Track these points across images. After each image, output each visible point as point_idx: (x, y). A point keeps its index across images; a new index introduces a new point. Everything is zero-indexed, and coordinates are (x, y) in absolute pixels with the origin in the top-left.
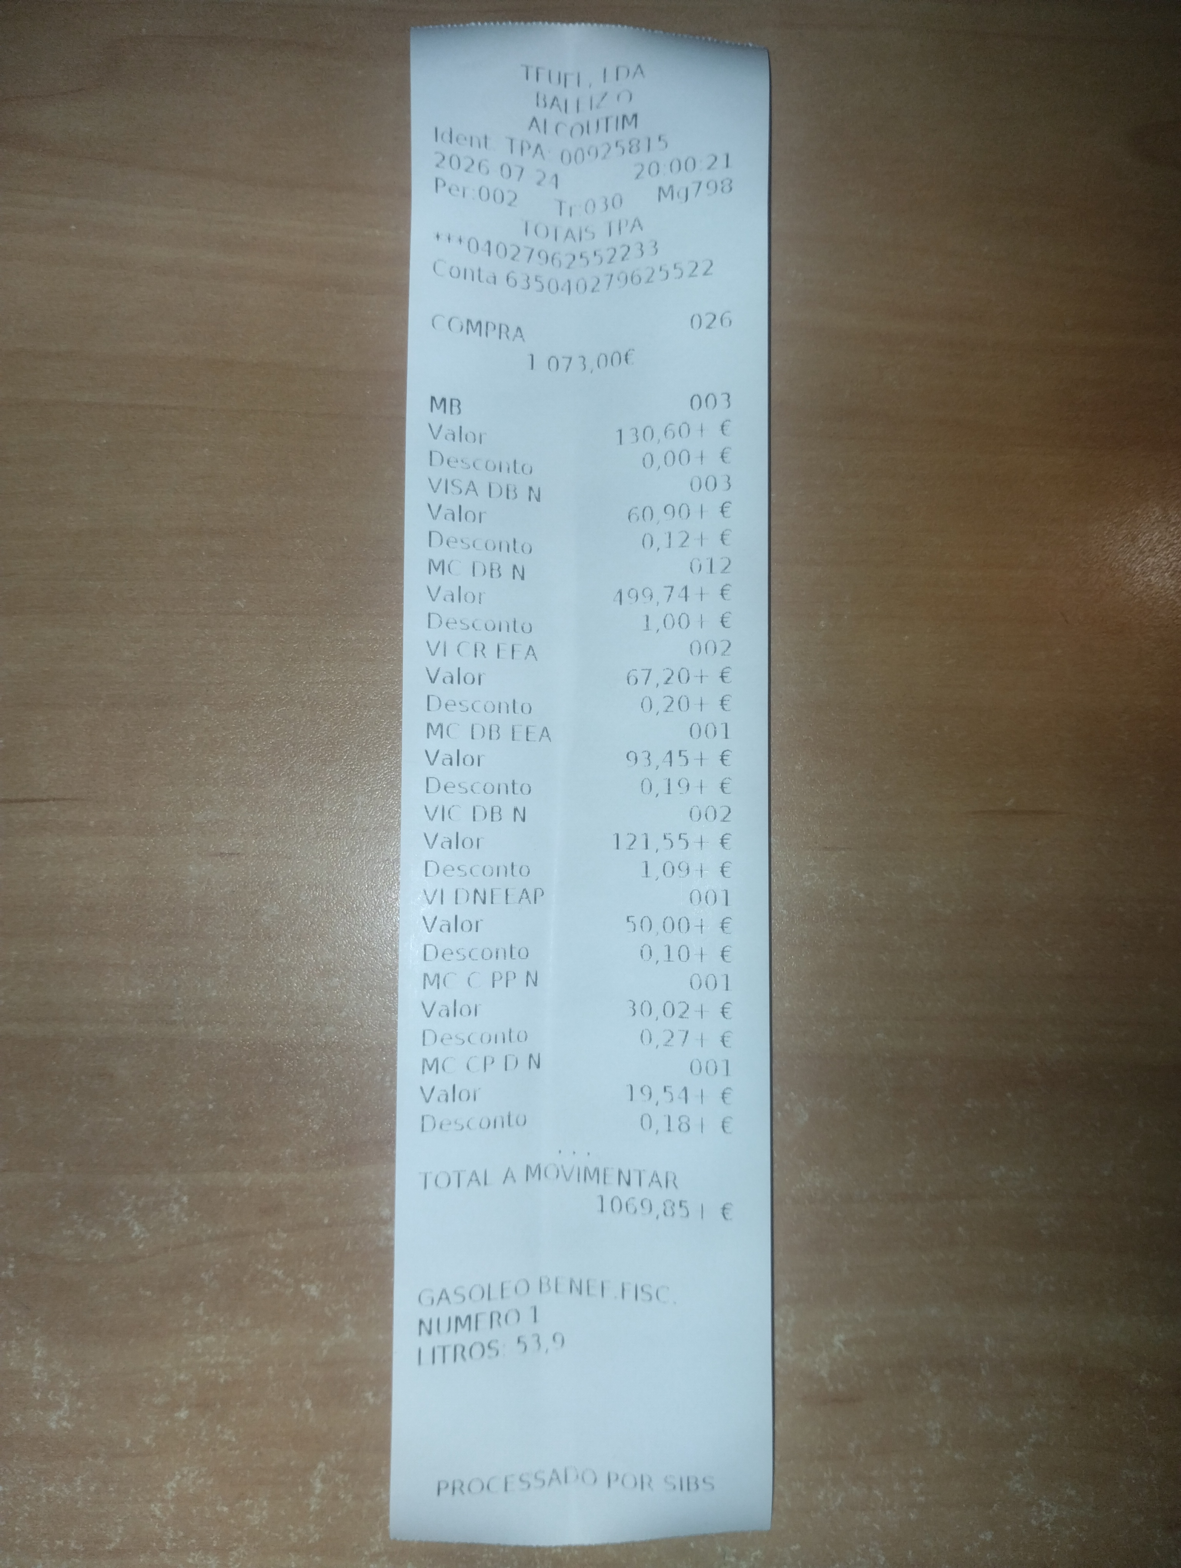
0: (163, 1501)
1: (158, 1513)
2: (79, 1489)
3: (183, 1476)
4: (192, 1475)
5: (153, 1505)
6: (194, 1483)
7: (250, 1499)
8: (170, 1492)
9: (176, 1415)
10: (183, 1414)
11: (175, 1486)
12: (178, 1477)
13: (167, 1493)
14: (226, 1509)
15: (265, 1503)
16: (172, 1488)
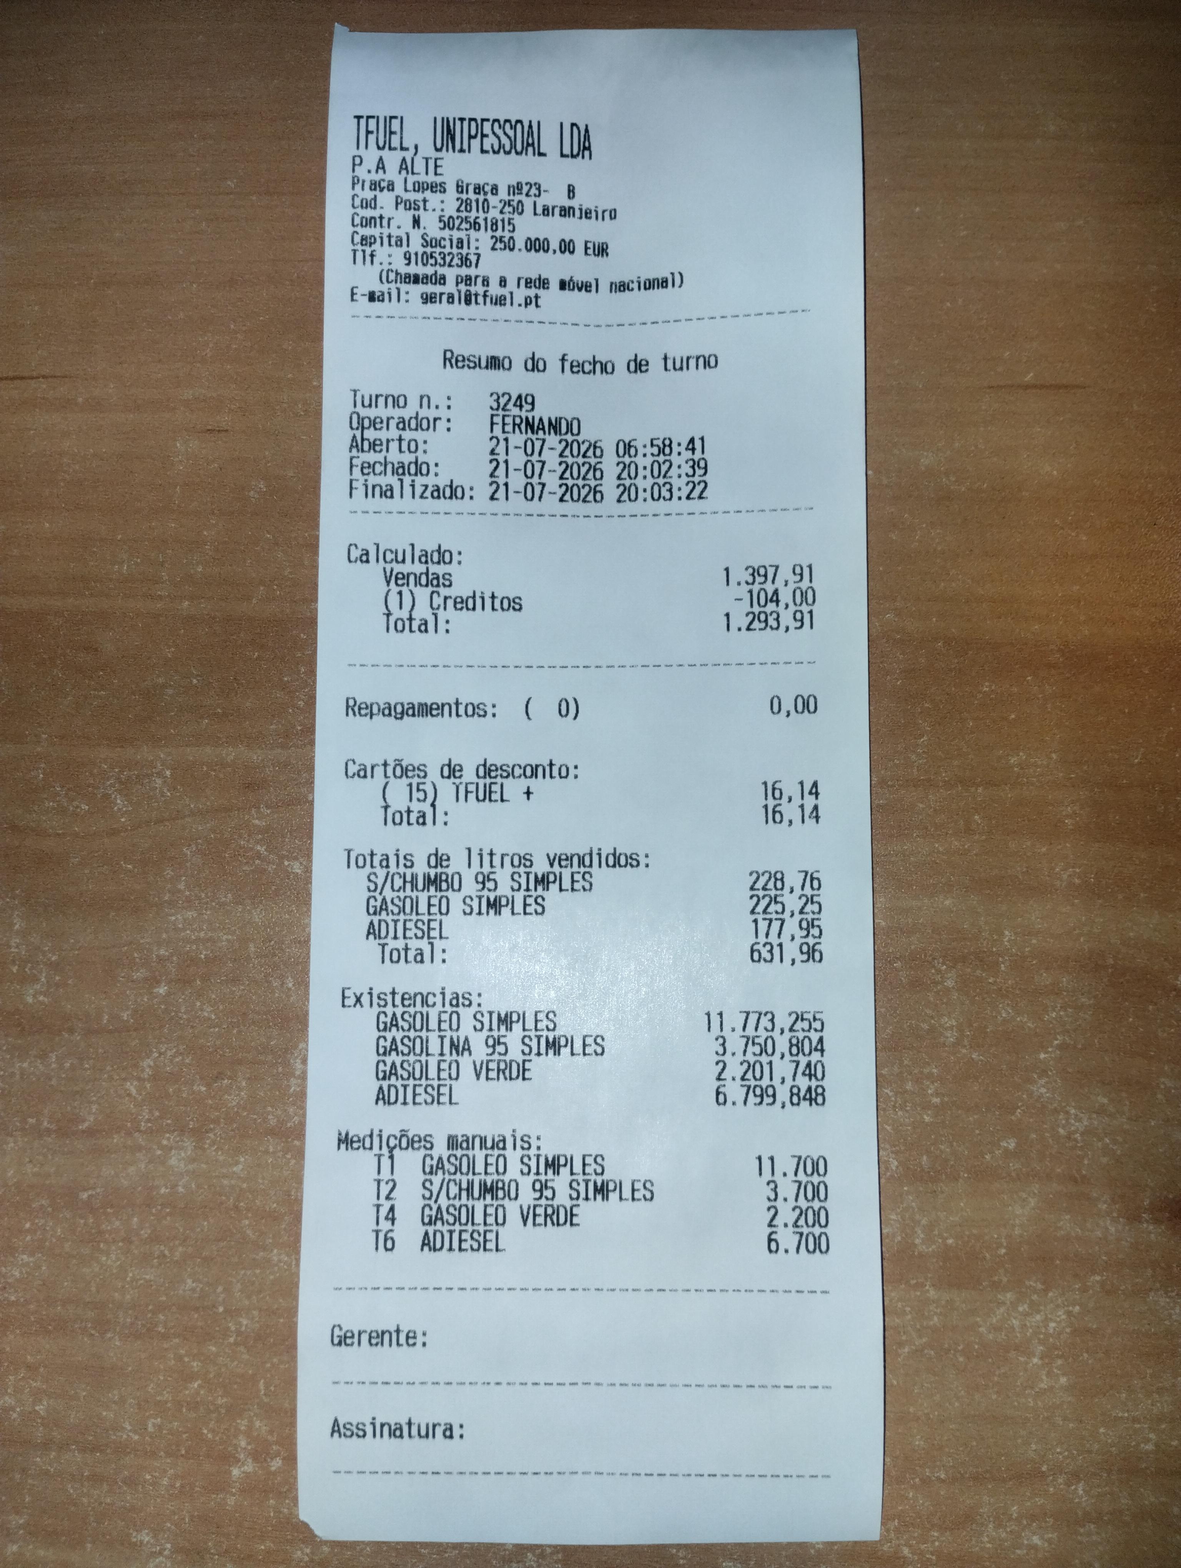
0: (139, 1079)
1: (134, 1091)
2: (54, 1066)
3: (160, 1054)
4: (169, 1053)
5: (129, 1084)
6: (171, 1061)
7: (230, 1078)
8: (147, 1070)
9: (155, 990)
10: (162, 990)
11: (152, 1063)
12: (156, 1055)
13: (143, 1071)
14: (203, 1089)
15: (244, 1084)
16: (150, 1066)
